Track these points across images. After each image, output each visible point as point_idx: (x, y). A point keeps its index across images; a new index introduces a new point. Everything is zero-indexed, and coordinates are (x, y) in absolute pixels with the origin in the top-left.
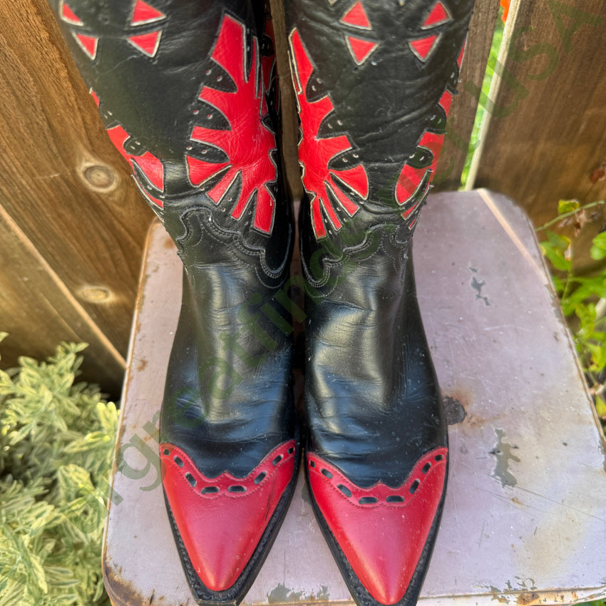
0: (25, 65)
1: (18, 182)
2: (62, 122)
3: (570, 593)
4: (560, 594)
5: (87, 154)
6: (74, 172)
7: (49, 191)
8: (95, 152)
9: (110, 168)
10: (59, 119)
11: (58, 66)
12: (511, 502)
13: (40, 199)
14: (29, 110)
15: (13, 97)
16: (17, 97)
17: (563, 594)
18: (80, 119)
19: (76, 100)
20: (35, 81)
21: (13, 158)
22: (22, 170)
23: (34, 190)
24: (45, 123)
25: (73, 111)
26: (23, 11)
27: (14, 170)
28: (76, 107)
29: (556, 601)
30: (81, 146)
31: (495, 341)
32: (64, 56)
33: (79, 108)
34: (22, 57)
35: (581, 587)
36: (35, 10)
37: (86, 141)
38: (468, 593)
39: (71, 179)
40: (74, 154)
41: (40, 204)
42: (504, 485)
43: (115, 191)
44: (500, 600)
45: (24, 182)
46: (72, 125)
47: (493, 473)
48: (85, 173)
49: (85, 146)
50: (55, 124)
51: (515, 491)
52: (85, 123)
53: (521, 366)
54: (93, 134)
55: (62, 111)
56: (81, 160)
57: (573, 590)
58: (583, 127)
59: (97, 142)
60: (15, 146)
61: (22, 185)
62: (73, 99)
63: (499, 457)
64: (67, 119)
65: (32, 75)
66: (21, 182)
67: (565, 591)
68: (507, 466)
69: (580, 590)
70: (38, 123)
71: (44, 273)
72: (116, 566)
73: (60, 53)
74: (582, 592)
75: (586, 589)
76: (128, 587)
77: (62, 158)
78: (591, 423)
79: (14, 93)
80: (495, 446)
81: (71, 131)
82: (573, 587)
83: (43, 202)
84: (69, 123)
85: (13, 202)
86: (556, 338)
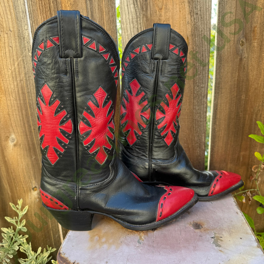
12: (219, 251)
31: (214, 212)
42: (216, 247)
47: (212, 243)
51: (220, 248)
53: (224, 218)
58: (241, 159)
63: (214, 239)
68: (218, 242)
72: (63, 253)
78: (251, 234)
80: (213, 236)
86: (237, 213)
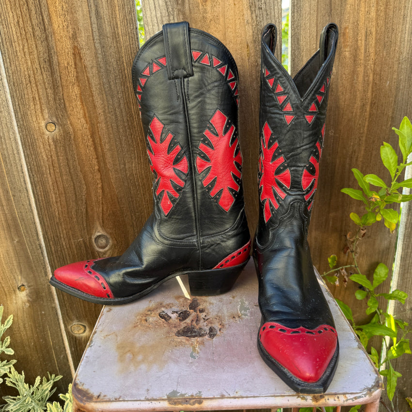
0: (84, 180)
1: (61, 243)
2: (92, 210)
3: (342, 395)
4: (337, 396)
5: (99, 228)
6: (90, 238)
7: (75, 250)
8: (103, 226)
9: (108, 236)
10: (92, 208)
11: (98, 182)
13: (69, 254)
14: (80, 203)
15: (74, 196)
16: (76, 196)
17: (338, 396)
18: (101, 208)
19: (102, 199)
20: (87, 188)
21: (63, 229)
22: (65, 236)
23: (67, 249)
24: (85, 210)
25: (99, 204)
26: (91, 157)
27: (62, 236)
28: (101, 202)
29: (335, 400)
30: (98, 223)
32: (102, 177)
33: (102, 203)
34: (84, 177)
35: (348, 392)
36: (96, 157)
37: (101, 221)
38: (283, 394)
39: (88, 243)
40: (93, 228)
41: (68, 258)
43: (107, 251)
44: (302, 399)
45: (64, 244)
46: (97, 211)
48: (96, 239)
49: (100, 224)
50: (89, 210)
52: (103, 210)
54: (105, 217)
55: (94, 204)
56: (95, 232)
57: (344, 394)
59: (106, 221)
60: (67, 222)
61: (63, 245)
62: (101, 198)
64: (95, 208)
65: (86, 185)
66: (62, 243)
67: (339, 394)
69: (348, 394)
70: (81, 210)
71: (54, 309)
72: (81, 383)
73: (101, 176)
74: (350, 395)
75: (351, 394)
76: (87, 391)
77: (87, 230)
79: (75, 194)
81: (95, 215)
82: (344, 392)
83: (69, 257)
84: (96, 210)
85: (54, 256)
